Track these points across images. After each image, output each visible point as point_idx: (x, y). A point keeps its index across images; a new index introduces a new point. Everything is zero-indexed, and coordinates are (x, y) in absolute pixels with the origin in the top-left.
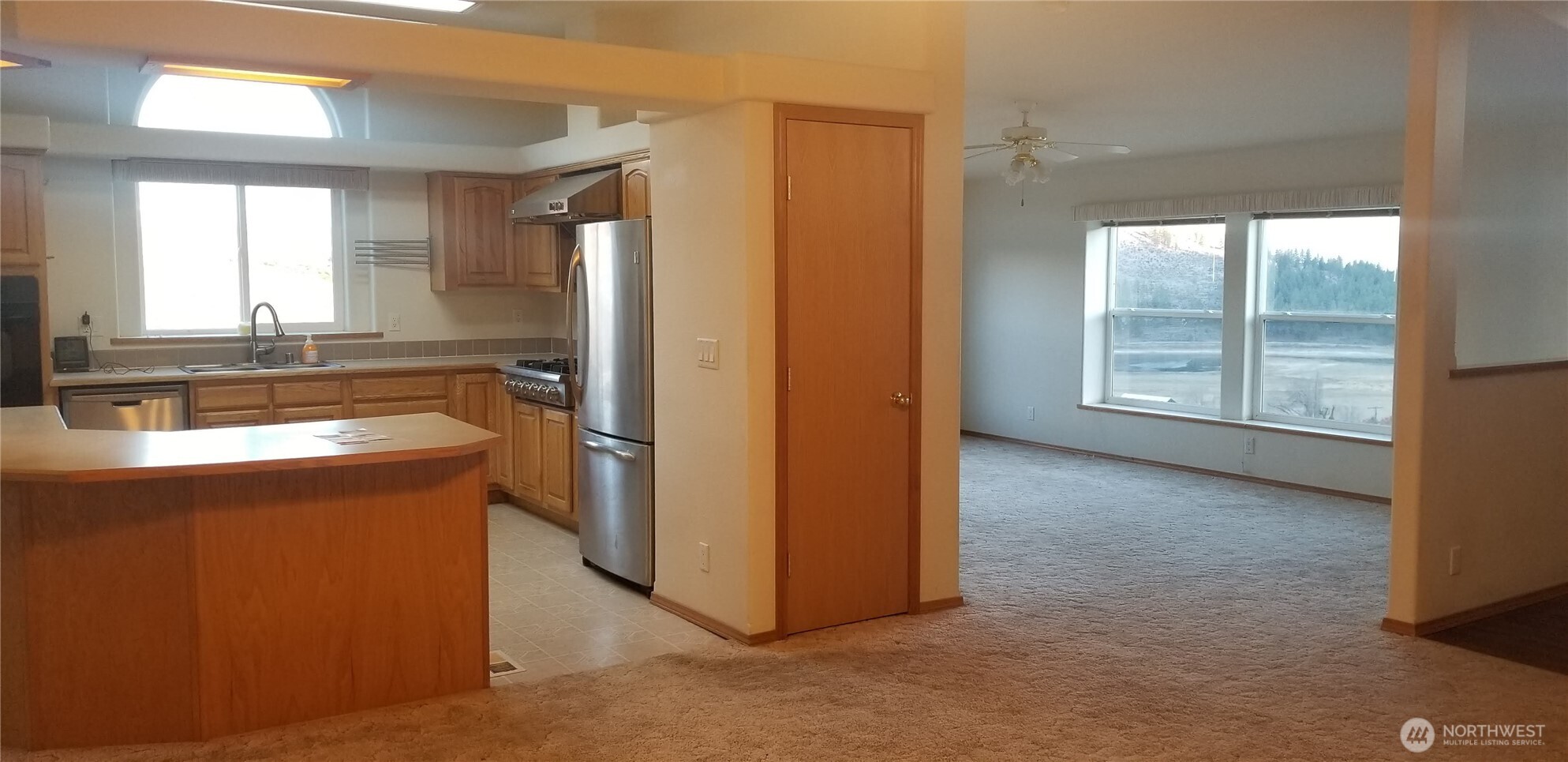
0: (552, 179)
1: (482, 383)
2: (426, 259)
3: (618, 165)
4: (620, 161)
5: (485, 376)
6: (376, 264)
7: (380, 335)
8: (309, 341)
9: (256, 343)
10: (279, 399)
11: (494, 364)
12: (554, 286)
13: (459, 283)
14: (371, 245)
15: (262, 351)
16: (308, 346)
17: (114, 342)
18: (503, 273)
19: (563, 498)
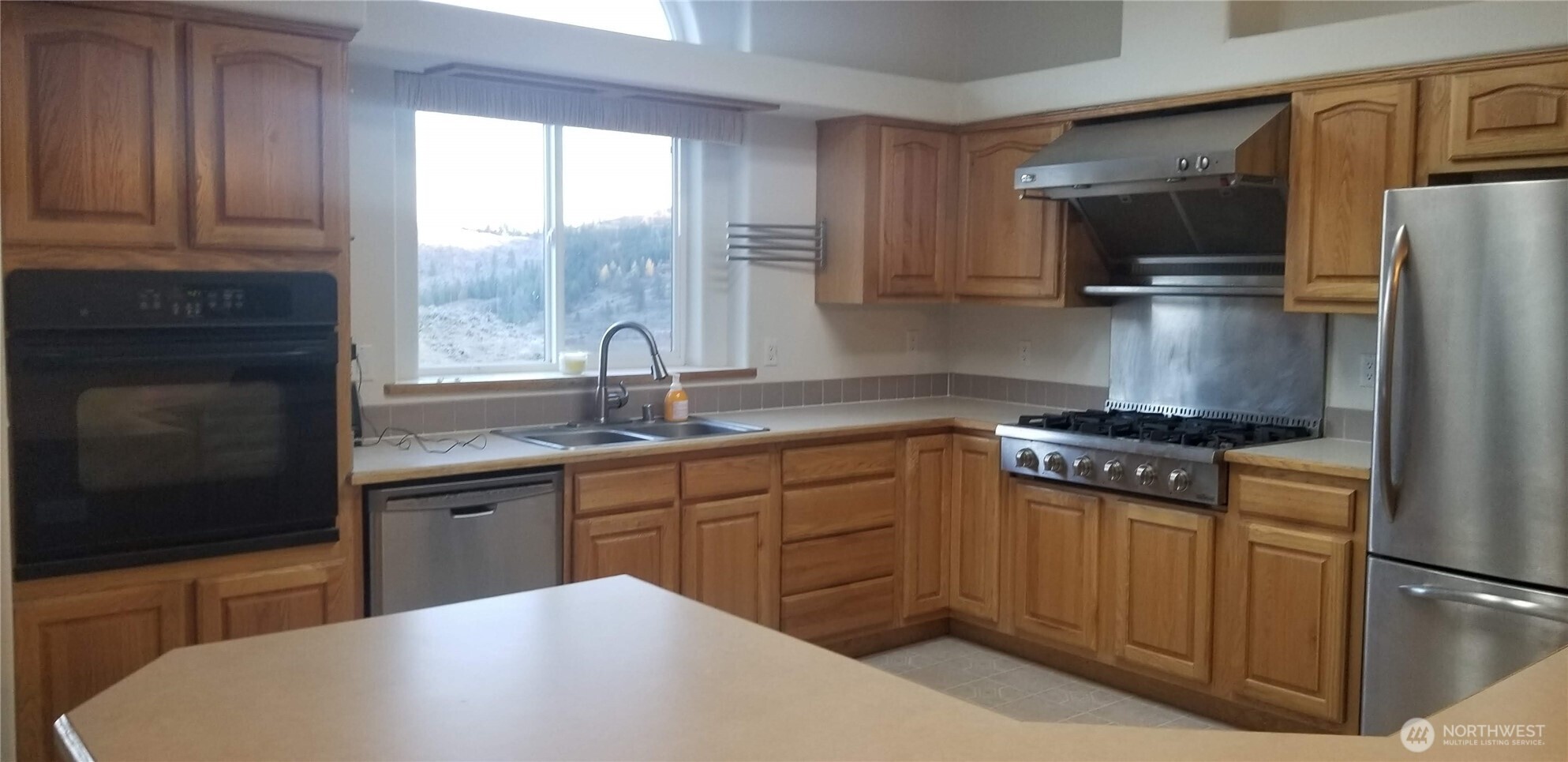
0: (1056, 132)
1: (937, 450)
2: (812, 255)
3: (1285, 97)
4: (1290, 90)
5: (941, 438)
6: (751, 259)
7: (751, 373)
8: (675, 385)
9: (605, 389)
10: (690, 490)
11: (949, 420)
12: (1048, 297)
13: (881, 292)
14: (744, 231)
15: (614, 402)
16: (675, 393)
17: (389, 390)
18: (931, 276)
19: (1188, 657)
